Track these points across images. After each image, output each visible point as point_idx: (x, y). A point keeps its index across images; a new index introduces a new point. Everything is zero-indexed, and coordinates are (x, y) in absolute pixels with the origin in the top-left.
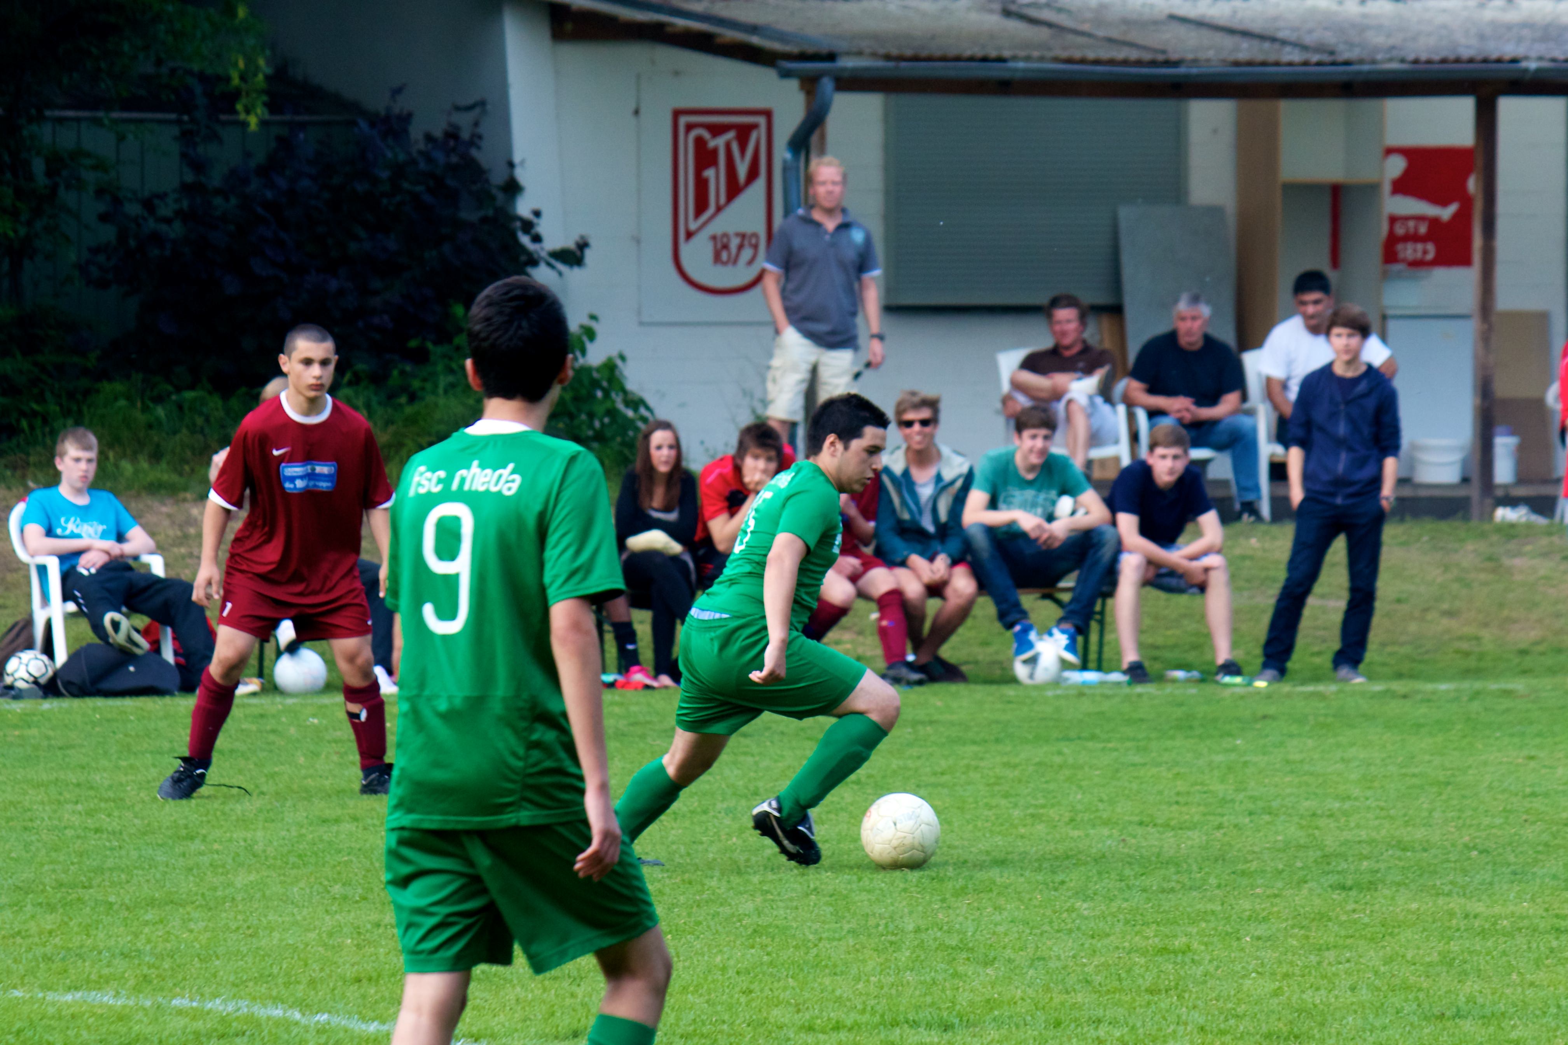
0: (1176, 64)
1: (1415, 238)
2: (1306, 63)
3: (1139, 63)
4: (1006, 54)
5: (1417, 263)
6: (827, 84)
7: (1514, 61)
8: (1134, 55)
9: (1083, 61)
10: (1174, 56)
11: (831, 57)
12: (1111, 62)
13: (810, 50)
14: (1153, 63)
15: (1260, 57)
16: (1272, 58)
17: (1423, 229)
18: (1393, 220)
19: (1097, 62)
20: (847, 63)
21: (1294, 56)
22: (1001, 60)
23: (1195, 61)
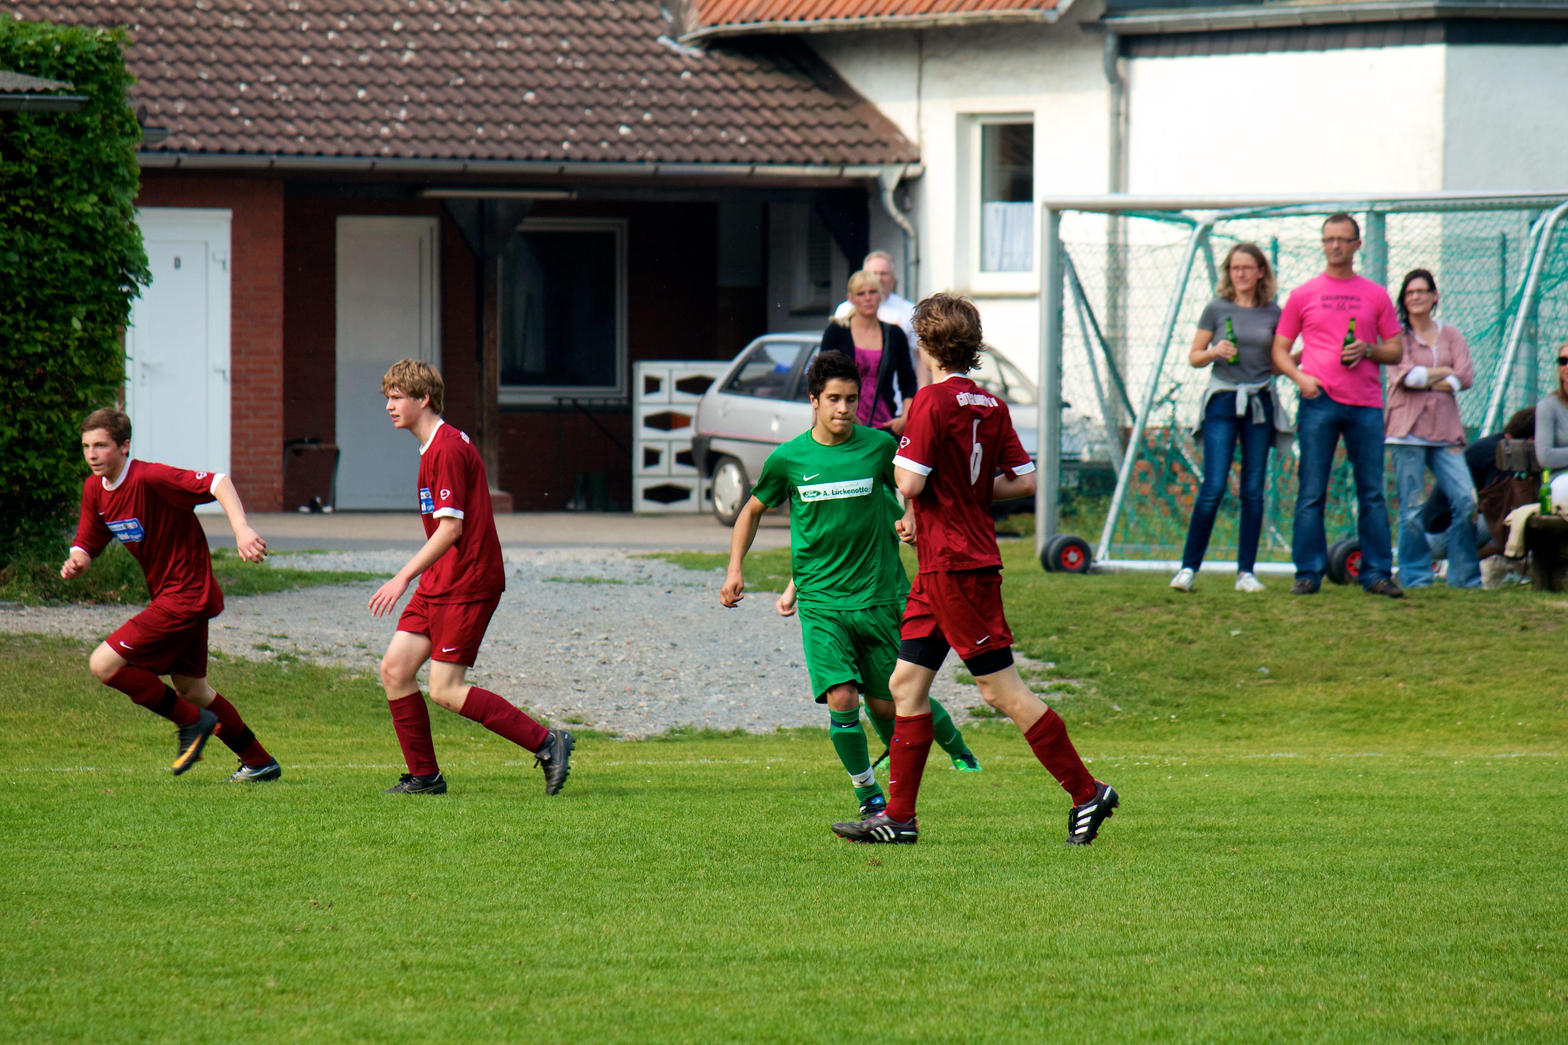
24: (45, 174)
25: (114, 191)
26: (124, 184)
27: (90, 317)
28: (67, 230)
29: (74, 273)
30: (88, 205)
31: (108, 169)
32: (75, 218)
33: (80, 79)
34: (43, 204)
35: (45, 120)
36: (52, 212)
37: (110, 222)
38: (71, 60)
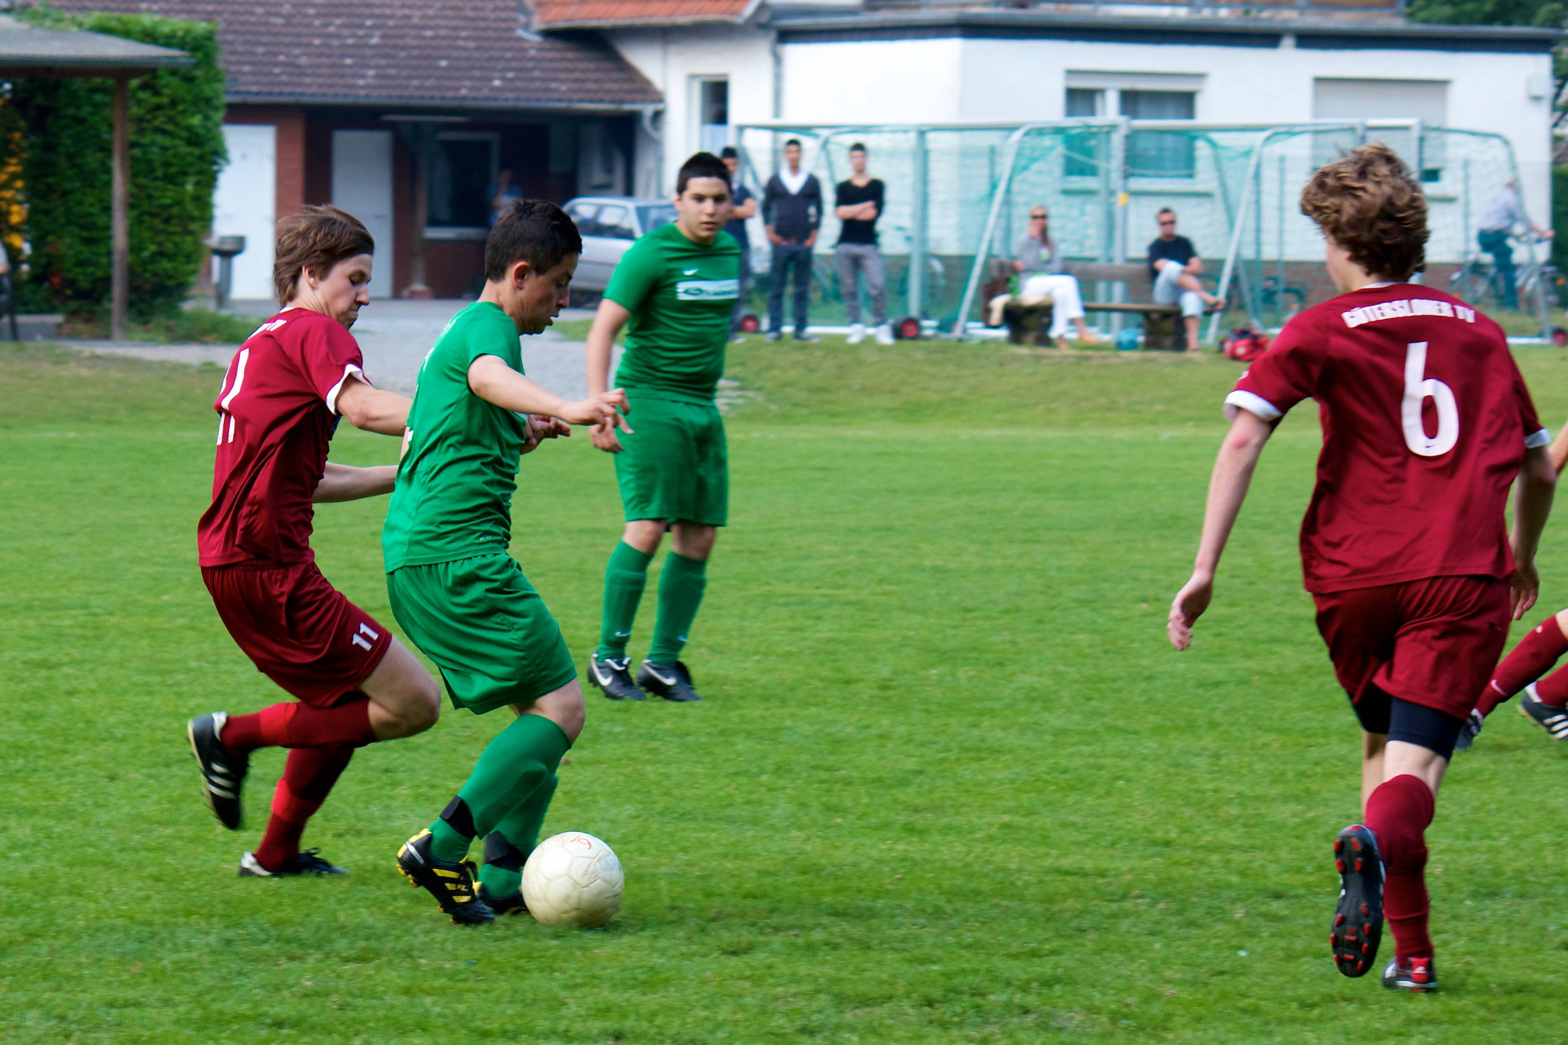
27: (197, 184)
28: (184, 134)
29: (190, 159)
30: (196, 121)
31: (208, 101)
32: (189, 128)
34: (171, 119)
36: (177, 125)
37: (208, 130)
38: (188, 39)
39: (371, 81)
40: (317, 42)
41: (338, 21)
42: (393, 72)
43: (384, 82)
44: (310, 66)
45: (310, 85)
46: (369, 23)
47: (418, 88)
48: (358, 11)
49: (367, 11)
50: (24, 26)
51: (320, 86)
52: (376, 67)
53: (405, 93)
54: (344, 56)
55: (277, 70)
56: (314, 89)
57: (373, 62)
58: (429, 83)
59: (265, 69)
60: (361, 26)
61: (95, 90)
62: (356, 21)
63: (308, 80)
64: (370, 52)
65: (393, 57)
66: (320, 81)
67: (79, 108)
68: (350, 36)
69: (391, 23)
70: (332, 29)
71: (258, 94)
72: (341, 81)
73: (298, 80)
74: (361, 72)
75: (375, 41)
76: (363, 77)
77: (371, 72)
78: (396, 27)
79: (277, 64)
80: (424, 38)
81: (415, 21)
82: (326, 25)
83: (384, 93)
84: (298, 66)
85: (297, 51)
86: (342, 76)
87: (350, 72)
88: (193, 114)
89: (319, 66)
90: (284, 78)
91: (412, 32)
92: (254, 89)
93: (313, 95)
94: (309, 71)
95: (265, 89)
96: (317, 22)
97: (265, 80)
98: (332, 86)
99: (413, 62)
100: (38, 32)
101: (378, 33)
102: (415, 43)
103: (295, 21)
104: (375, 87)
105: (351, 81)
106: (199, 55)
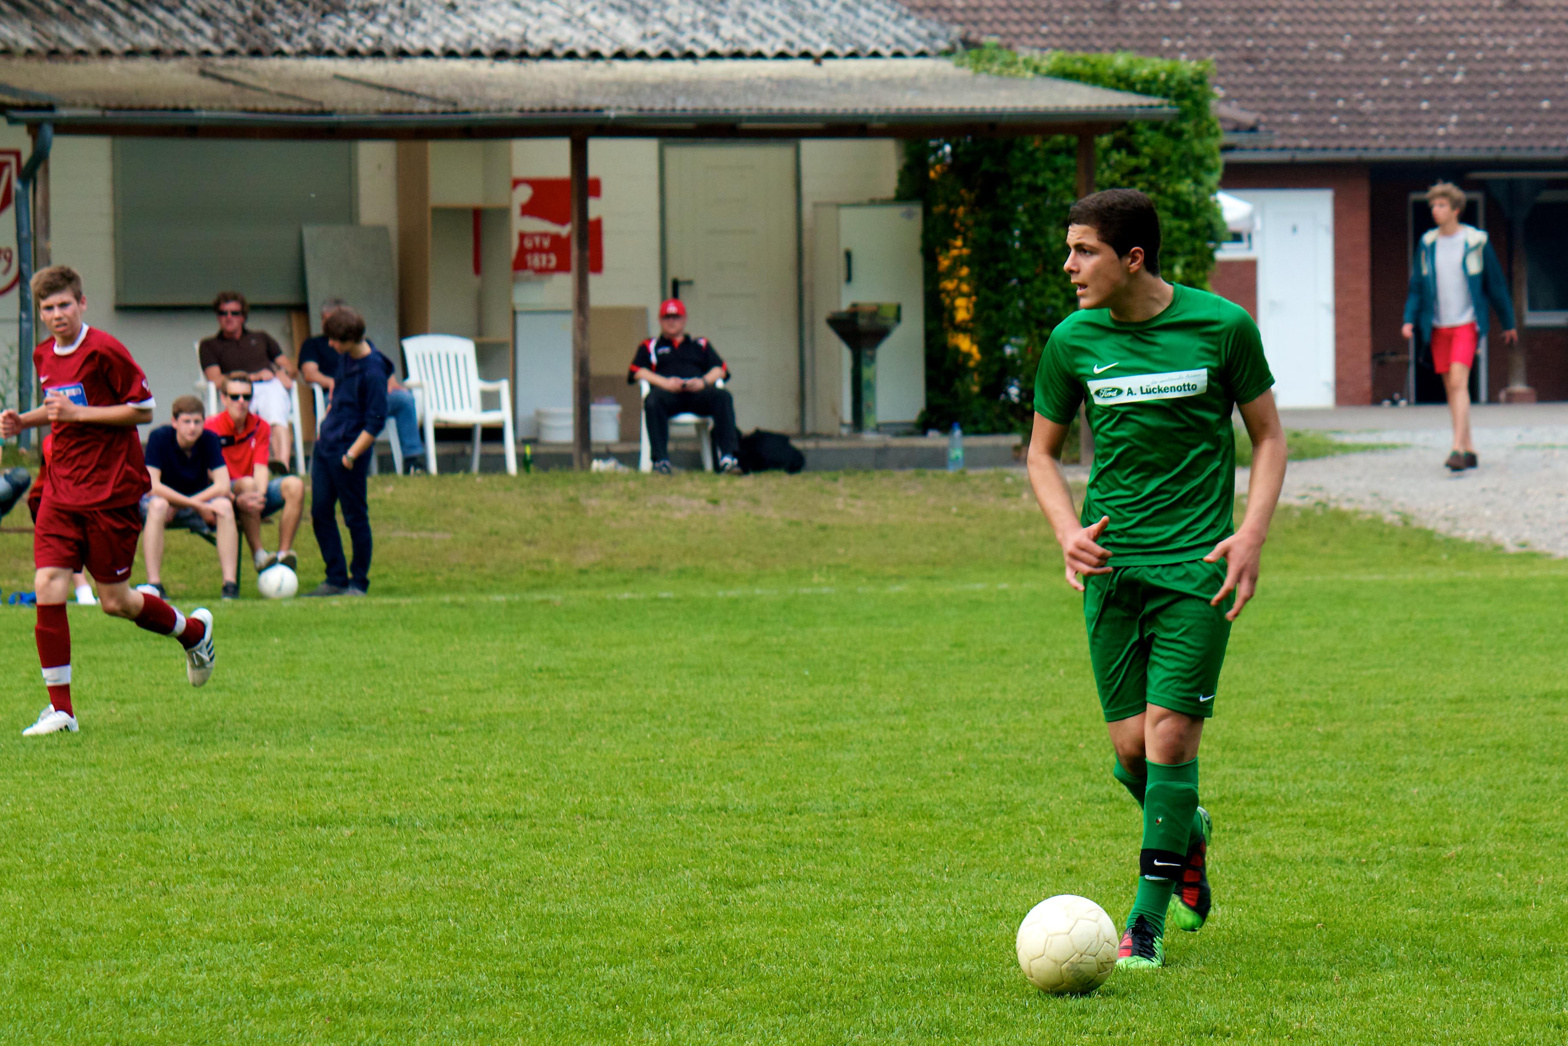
0: (330, 113)
1: (540, 250)
2: (433, 112)
3: (300, 112)
4: (193, 105)
5: (543, 271)
6: (48, 130)
7: (599, 110)
8: (295, 105)
9: (255, 111)
10: (327, 106)
11: (50, 108)
12: (278, 112)
13: (33, 101)
14: (311, 113)
15: (397, 107)
16: (407, 107)
17: (546, 243)
18: (522, 236)
19: (267, 111)
20: (64, 113)
21: (425, 106)
22: (188, 109)
23: (345, 111)
24: (1156, 165)
25: (1203, 176)
26: (1210, 171)
27: (1188, 265)
28: (1170, 204)
29: (1176, 234)
30: (1185, 186)
31: (1199, 161)
32: (1176, 196)
33: (1180, 96)
34: (1152, 186)
35: (1155, 126)
36: (1160, 192)
37: (1202, 199)
38: (1173, 83)
39: (1452, 129)
40: (1385, 82)
41: (1412, 56)
42: (1481, 117)
43: (1469, 131)
44: (1375, 113)
45: (1375, 137)
46: (1451, 56)
47: (1511, 137)
48: (1437, 42)
49: (1448, 42)
50: (967, 72)
51: (1388, 138)
52: (1460, 112)
53: (1497, 144)
54: (1418, 99)
55: (1334, 119)
56: (1381, 141)
57: (1456, 106)
58: (1526, 131)
59: (1319, 119)
60: (1442, 60)
61: (1056, 151)
62: (1436, 55)
63: (1374, 131)
64: (1452, 93)
65: (1483, 98)
66: (1388, 131)
67: (1036, 174)
68: (1426, 74)
69: (1479, 55)
70: (1404, 65)
71: (1311, 149)
72: (1415, 131)
73: (1359, 131)
74: (1442, 118)
75: (1458, 78)
76: (1444, 125)
77: (1454, 119)
78: (1485, 59)
79: (1334, 112)
80: (1520, 73)
81: (1510, 51)
82: (1398, 61)
83: (1471, 144)
84: (1361, 114)
85: (1360, 95)
86: (1417, 125)
87: (1426, 119)
88: (1180, 178)
89: (1387, 113)
90: (1343, 128)
91: (1507, 67)
92: (1305, 143)
93: (1380, 149)
94: (1375, 119)
95: (1319, 144)
96: (1385, 57)
97: (1320, 132)
98: (1403, 137)
99: (1508, 105)
100: (983, 79)
101: (1462, 68)
102: (1509, 80)
103: (1357, 56)
104: (1458, 138)
105: (1429, 131)
106: (1187, 103)
